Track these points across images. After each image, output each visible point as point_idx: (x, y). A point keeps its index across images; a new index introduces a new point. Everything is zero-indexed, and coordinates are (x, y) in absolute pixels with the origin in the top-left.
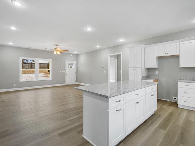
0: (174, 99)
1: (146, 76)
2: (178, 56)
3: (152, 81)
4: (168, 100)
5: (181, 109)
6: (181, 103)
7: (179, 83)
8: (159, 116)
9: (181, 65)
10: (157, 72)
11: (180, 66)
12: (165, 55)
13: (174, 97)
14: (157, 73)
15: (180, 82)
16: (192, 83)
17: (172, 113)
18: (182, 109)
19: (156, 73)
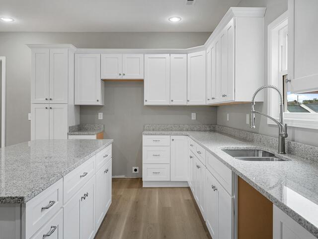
0: (134, 172)
1: (78, 126)
2: (141, 82)
3: (94, 137)
4: (123, 176)
5: (148, 190)
6: (148, 177)
7: (144, 137)
8: (118, 216)
9: (146, 101)
10: (100, 116)
11: (145, 104)
12: (119, 78)
13: (134, 168)
14: (102, 118)
15: (146, 135)
16: (164, 135)
17: (137, 202)
18: (150, 190)
19: (99, 118)
